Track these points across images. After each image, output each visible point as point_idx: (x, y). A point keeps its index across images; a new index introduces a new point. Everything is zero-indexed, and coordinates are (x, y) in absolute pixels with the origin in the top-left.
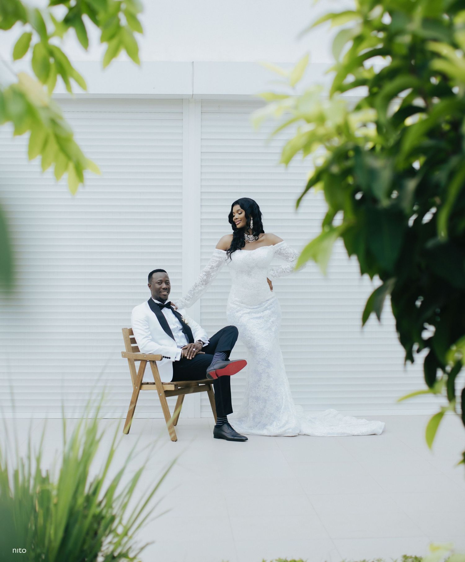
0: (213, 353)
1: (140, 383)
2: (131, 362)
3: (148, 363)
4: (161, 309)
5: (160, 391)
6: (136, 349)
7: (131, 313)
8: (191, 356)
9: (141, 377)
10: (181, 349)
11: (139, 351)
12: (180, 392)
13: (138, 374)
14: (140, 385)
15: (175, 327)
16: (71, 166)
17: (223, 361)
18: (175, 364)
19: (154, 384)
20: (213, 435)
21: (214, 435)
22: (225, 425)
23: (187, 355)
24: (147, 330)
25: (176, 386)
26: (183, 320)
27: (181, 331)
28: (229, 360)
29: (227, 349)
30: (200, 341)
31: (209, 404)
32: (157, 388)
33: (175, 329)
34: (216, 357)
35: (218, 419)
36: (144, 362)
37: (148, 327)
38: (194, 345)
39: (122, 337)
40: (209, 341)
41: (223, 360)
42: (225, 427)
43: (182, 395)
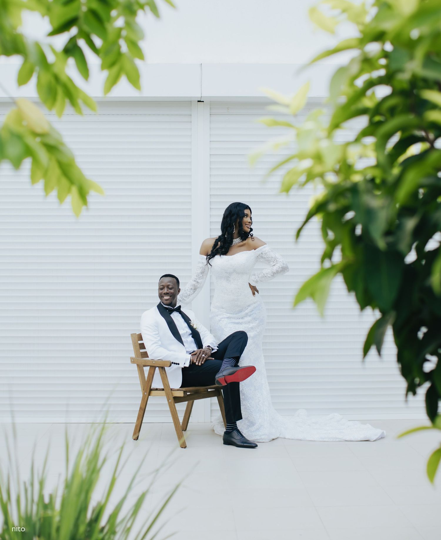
0: (222, 359)
1: (149, 389)
2: (140, 368)
3: (157, 369)
4: (171, 314)
5: (169, 397)
6: (145, 355)
7: (141, 317)
8: (200, 362)
9: (150, 383)
10: (190, 355)
11: (148, 357)
12: (190, 398)
13: (147, 380)
14: (149, 391)
15: (185, 331)
16: (74, 190)
17: (231, 368)
18: (184, 370)
19: (163, 390)
20: (222, 442)
21: (224, 441)
22: (234, 431)
23: (196, 361)
24: (155, 336)
25: (185, 392)
26: (192, 324)
27: (191, 336)
28: (238, 366)
29: (237, 355)
30: (209, 346)
31: (219, 408)
32: (166, 394)
33: (184, 334)
34: (225, 363)
35: (227, 425)
36: (153, 368)
37: (157, 332)
38: (204, 351)
39: (131, 341)
40: (217, 346)
41: (232, 366)
42: (235, 433)
43: (191, 401)
